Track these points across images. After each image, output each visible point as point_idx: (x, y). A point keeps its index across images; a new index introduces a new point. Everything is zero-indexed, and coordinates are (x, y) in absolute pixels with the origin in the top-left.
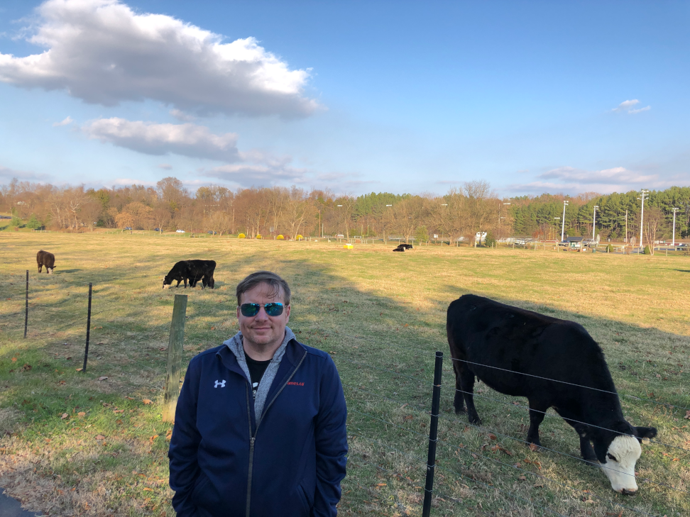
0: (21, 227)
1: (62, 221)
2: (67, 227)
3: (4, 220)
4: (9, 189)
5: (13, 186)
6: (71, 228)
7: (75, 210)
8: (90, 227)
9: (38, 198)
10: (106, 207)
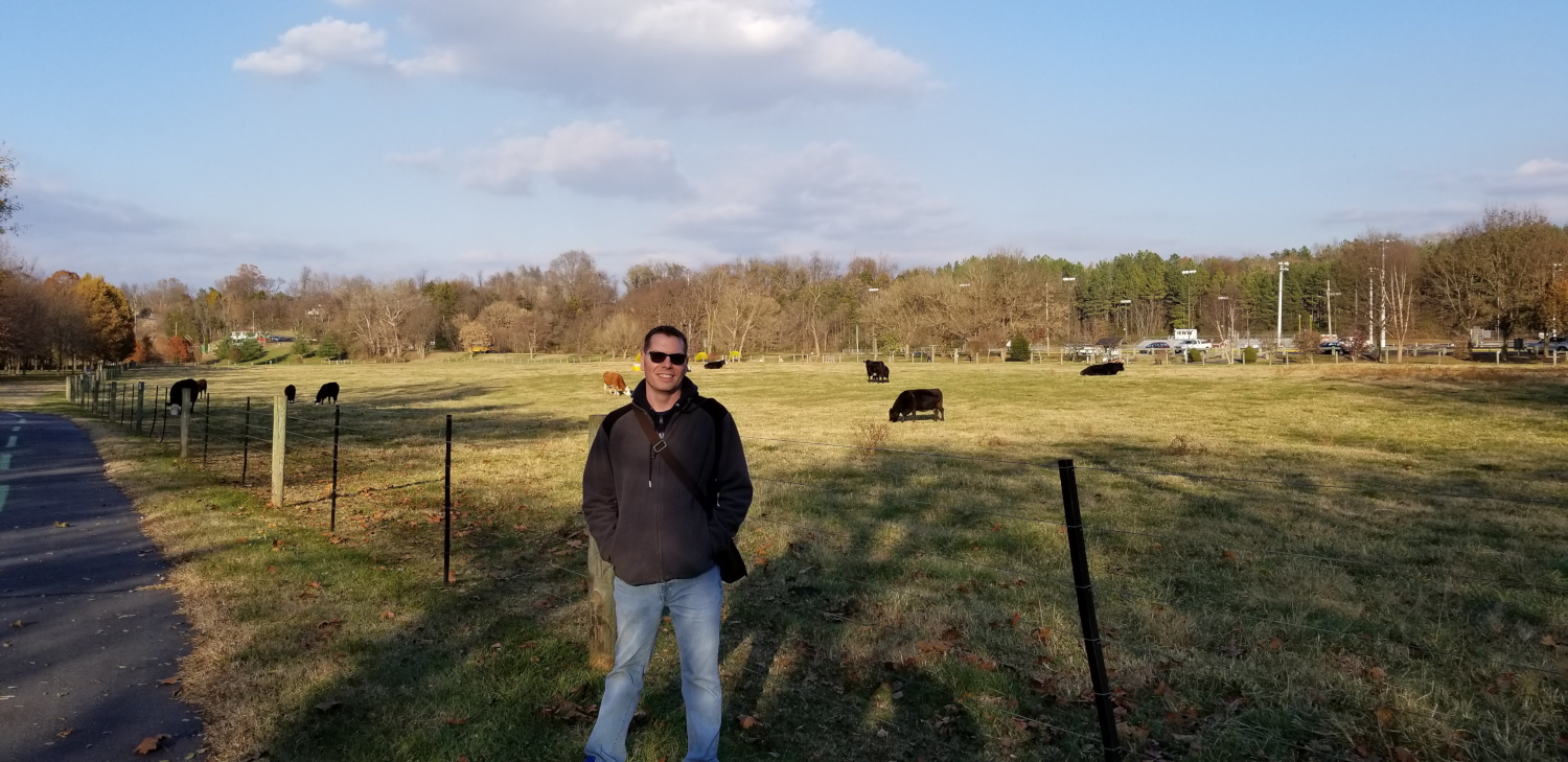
0: (309, 356)
1: (375, 344)
2: (383, 352)
3: (284, 344)
4: (300, 287)
5: (305, 279)
6: (389, 355)
7: (396, 321)
8: (421, 351)
9: (339, 303)
10: (450, 312)
